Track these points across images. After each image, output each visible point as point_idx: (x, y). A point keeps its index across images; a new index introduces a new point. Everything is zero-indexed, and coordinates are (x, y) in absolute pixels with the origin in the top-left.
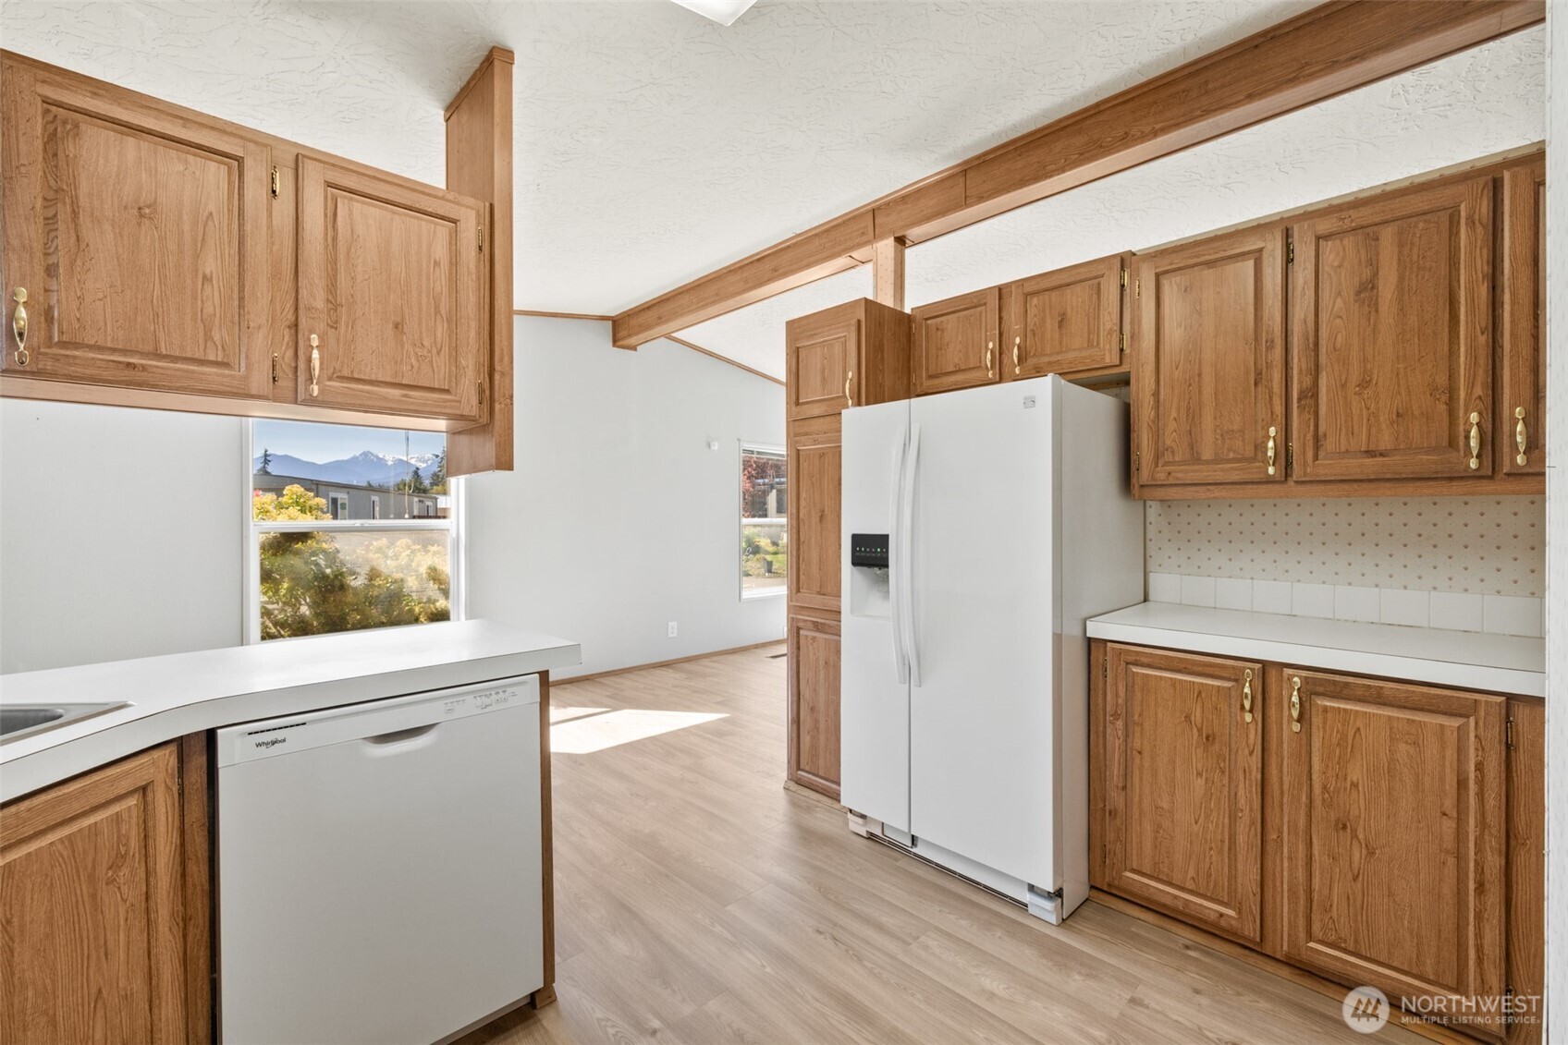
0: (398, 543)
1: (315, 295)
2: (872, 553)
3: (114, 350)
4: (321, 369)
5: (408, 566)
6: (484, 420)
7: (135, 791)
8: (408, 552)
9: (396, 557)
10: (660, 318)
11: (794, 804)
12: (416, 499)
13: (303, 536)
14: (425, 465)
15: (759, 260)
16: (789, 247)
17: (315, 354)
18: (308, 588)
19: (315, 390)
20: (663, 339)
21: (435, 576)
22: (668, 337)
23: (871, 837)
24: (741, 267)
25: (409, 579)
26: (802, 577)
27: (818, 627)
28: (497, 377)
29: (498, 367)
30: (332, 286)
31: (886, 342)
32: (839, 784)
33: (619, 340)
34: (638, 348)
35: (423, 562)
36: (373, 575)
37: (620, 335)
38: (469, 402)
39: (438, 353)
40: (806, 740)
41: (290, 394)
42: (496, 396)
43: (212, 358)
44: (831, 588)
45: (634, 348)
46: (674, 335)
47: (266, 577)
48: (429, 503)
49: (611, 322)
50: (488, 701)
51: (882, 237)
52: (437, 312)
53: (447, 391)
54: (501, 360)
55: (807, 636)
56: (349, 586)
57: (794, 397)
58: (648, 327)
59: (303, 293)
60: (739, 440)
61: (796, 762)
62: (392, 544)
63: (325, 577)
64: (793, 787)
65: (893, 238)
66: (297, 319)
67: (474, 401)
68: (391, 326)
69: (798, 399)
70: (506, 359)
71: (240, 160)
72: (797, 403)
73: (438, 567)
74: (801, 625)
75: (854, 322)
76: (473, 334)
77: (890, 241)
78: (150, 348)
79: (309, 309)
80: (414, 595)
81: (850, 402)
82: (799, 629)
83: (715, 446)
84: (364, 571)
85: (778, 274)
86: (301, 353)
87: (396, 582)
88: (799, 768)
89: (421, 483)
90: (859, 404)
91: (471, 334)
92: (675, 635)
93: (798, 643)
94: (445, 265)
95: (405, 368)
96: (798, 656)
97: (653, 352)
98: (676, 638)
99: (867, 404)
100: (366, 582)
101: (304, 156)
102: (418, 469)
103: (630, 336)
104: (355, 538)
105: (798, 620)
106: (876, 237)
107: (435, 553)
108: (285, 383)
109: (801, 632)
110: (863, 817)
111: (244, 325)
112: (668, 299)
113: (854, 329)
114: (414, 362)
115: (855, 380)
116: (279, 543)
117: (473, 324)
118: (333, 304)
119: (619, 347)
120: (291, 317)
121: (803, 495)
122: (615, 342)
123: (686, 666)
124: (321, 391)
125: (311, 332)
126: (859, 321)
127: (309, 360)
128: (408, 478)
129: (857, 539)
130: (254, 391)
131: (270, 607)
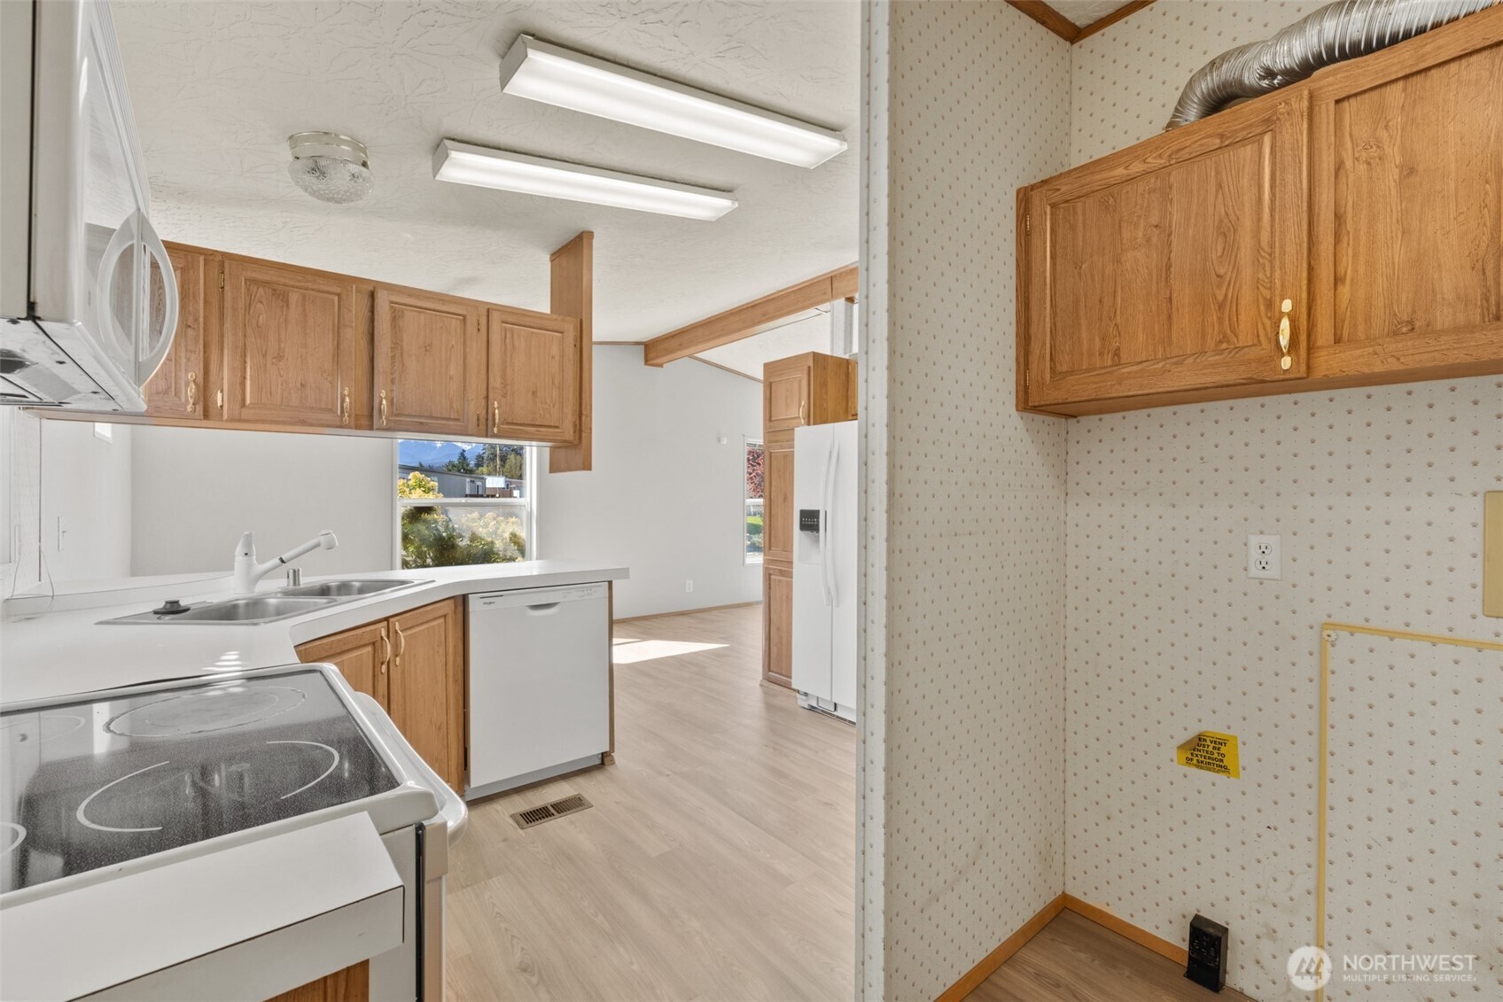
0: (487, 515)
1: (496, 382)
2: (810, 521)
3: (415, 416)
4: (499, 419)
5: (495, 533)
6: (576, 442)
7: (440, 617)
8: (495, 522)
9: (486, 525)
10: (680, 345)
11: (766, 693)
12: (468, 480)
13: (429, 510)
14: (470, 447)
15: (752, 307)
16: (774, 298)
17: (497, 411)
18: (430, 547)
19: (495, 430)
20: (687, 358)
21: (514, 539)
22: (691, 356)
23: (812, 708)
24: (741, 311)
25: (497, 542)
26: (773, 540)
27: (782, 573)
28: (584, 418)
29: (584, 413)
30: (504, 376)
31: (829, 380)
32: (790, 677)
33: (650, 360)
34: (665, 365)
35: (507, 529)
36: (474, 538)
37: (650, 356)
38: (568, 432)
39: (554, 406)
40: (774, 650)
41: (484, 433)
42: (583, 428)
43: (452, 417)
44: (787, 547)
45: (661, 365)
46: (697, 355)
47: (405, 538)
48: (479, 483)
49: (643, 346)
50: (583, 594)
51: (837, 297)
52: (553, 383)
53: (557, 427)
54: (586, 409)
55: (775, 580)
56: (458, 545)
57: (768, 416)
58: (672, 351)
59: (491, 380)
60: (744, 435)
61: (768, 666)
62: (482, 516)
63: (441, 538)
64: (766, 683)
65: (843, 299)
66: (488, 394)
67: (572, 432)
68: (531, 394)
69: (771, 417)
70: (588, 407)
71: (464, 316)
72: (770, 420)
73: (517, 533)
74: (771, 572)
75: (806, 367)
76: (571, 395)
77: (842, 300)
78: (428, 414)
79: (493, 388)
80: (501, 553)
81: (803, 421)
82: (770, 575)
83: (724, 441)
84: (467, 535)
85: (767, 318)
86: (490, 411)
87: (487, 544)
88: (770, 671)
89: (468, 465)
90: (809, 424)
91: (570, 395)
92: (691, 590)
93: (770, 584)
94: (557, 358)
95: (538, 416)
96: (770, 594)
97: (677, 368)
98: (691, 594)
99: (814, 424)
100: (469, 542)
101: (492, 309)
102: (464, 451)
103: (657, 357)
104: (461, 511)
105: (770, 569)
106: (833, 297)
107: (513, 523)
108: (482, 427)
109: (772, 577)
110: (806, 694)
111: (466, 399)
112: (687, 331)
113: (806, 372)
114: (541, 412)
115: (806, 406)
116: (413, 513)
117: (571, 389)
118: (505, 385)
119: (649, 365)
120: (485, 393)
121: (773, 483)
122: (647, 361)
123: (700, 615)
124: (498, 431)
125: (495, 400)
126: (809, 367)
127: (494, 415)
128: (455, 460)
129: (804, 514)
130: (470, 433)
131: (408, 559)
